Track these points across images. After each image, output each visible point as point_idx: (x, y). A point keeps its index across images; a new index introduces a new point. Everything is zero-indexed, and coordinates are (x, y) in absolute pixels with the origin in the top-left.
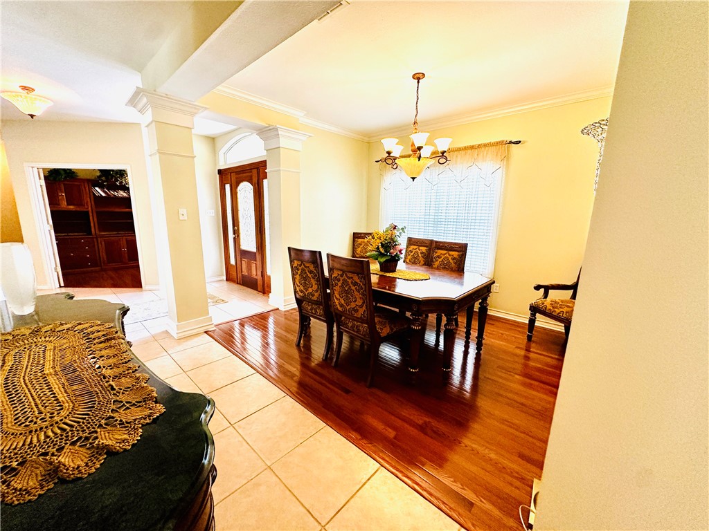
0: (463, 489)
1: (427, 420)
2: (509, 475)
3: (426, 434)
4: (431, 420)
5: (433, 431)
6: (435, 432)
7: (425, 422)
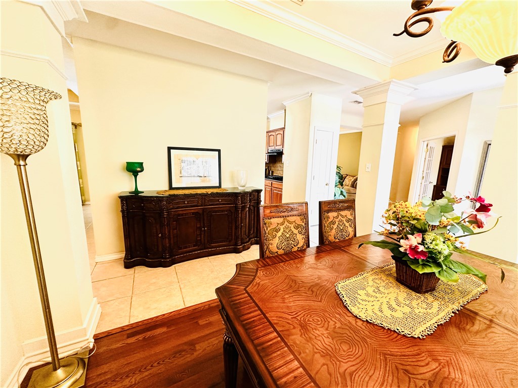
0: (137, 339)
1: (196, 354)
2: (106, 380)
3: (185, 343)
4: (193, 357)
5: (184, 351)
6: (181, 351)
7: (195, 350)
